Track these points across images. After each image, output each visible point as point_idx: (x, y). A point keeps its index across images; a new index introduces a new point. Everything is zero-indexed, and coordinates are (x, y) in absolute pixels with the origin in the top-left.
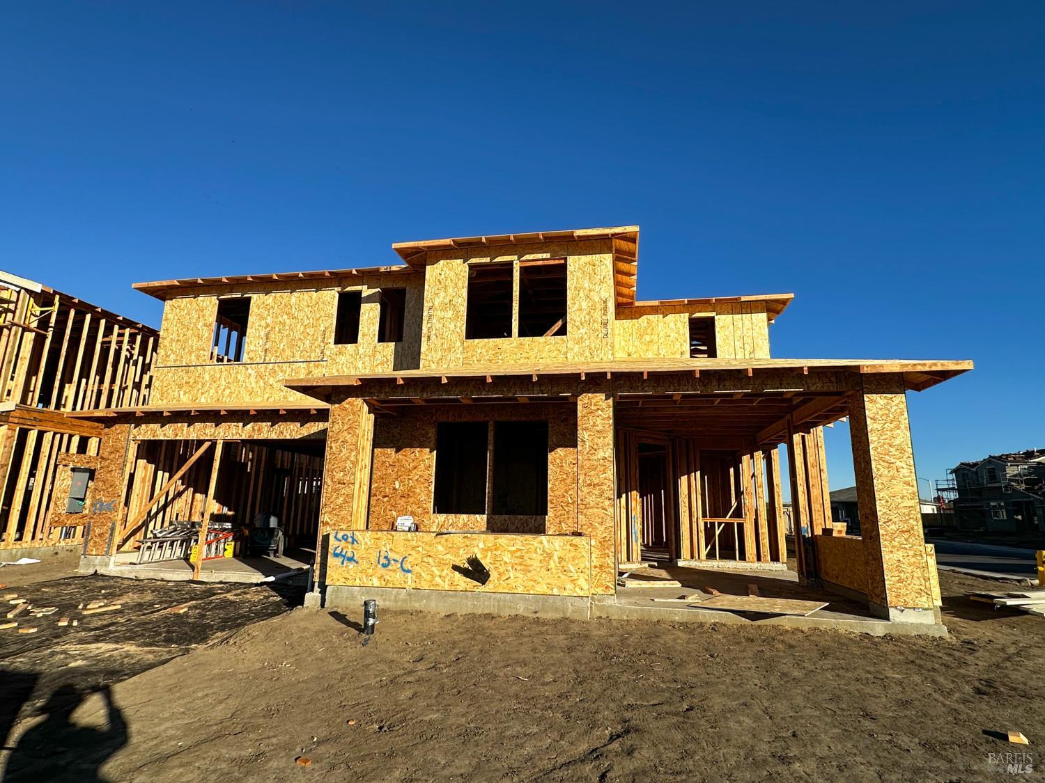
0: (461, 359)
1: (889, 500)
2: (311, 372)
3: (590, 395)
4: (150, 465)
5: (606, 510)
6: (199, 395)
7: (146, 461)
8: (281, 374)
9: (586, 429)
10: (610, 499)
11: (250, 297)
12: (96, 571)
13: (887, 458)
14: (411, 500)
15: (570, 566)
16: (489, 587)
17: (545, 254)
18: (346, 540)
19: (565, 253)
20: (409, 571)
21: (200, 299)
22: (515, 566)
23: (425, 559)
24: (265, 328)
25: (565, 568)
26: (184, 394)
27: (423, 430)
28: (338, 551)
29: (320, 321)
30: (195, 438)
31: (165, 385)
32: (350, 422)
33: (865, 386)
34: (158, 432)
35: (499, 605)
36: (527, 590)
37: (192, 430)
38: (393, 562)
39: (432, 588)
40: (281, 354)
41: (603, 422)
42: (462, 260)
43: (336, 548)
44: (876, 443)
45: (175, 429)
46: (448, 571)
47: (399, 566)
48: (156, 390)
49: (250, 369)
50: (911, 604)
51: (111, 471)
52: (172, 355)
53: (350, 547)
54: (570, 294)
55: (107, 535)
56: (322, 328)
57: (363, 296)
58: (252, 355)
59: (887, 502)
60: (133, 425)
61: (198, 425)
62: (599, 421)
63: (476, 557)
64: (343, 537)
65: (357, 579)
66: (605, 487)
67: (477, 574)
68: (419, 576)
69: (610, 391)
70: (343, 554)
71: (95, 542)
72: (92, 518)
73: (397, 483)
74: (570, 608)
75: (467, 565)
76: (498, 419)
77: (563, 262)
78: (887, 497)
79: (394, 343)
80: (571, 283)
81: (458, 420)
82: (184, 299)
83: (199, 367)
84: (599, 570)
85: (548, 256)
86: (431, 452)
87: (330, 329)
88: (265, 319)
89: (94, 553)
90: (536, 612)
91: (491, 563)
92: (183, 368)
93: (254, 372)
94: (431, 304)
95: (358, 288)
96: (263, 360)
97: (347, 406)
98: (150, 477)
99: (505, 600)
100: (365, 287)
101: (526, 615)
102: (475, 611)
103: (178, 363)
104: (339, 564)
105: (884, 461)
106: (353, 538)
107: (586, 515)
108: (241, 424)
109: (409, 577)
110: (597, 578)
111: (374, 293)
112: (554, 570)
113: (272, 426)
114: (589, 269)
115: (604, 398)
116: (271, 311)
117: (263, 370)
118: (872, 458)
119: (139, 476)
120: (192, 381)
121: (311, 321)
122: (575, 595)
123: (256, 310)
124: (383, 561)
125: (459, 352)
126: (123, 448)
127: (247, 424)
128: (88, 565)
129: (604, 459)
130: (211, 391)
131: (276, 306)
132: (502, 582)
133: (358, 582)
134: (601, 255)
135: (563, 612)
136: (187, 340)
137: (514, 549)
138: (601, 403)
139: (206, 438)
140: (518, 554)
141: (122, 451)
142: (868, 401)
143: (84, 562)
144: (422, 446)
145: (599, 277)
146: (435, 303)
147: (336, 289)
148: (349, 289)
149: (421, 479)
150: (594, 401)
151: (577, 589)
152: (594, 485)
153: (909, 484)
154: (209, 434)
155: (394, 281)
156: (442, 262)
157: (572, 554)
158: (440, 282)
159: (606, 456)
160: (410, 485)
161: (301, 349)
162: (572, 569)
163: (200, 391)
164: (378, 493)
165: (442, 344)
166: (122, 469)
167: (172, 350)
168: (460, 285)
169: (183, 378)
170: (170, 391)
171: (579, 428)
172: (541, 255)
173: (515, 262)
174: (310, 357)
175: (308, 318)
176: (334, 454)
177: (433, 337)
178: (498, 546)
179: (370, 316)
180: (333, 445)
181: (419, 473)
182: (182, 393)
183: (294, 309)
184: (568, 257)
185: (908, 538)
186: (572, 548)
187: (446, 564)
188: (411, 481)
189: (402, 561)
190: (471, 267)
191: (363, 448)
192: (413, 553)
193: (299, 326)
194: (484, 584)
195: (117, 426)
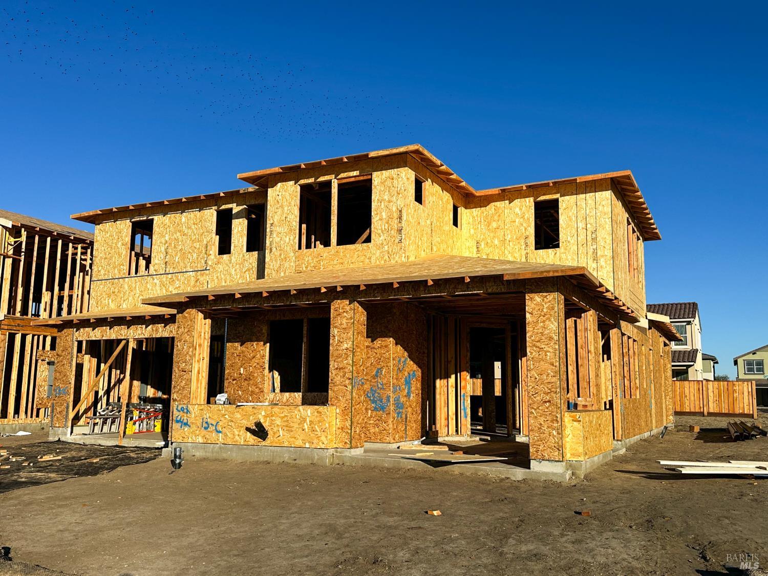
0: (294, 267)
1: (537, 377)
2: (198, 279)
3: (339, 301)
4: (94, 359)
5: (347, 387)
6: (122, 302)
7: (90, 356)
8: (177, 282)
9: (336, 327)
10: (349, 379)
11: (153, 219)
12: (59, 439)
13: (538, 344)
14: (251, 382)
15: (316, 426)
16: (267, 442)
17: (355, 172)
18: (183, 411)
19: (371, 170)
20: (220, 432)
21: (118, 222)
22: (284, 428)
23: (230, 424)
24: (165, 244)
25: (313, 429)
26: (112, 302)
27: (259, 327)
28: (178, 419)
29: (203, 237)
30: (115, 338)
31: (99, 295)
32: (189, 327)
33: (527, 287)
34: (91, 334)
35: (273, 455)
36: (290, 445)
37: (112, 331)
38: (210, 426)
39: (234, 444)
40: (176, 265)
41: (347, 321)
42: (294, 182)
43: (177, 417)
44: (532, 332)
45: (102, 331)
46: (243, 431)
47: (214, 428)
48: (93, 299)
49: (155, 279)
50: (547, 457)
51: (64, 364)
52: (102, 270)
53: (185, 415)
54: (374, 205)
55: (65, 413)
56: (205, 242)
57: (233, 213)
58: (156, 267)
59: (536, 379)
60: (75, 329)
61: (116, 328)
62: (344, 321)
63: (260, 422)
64: (181, 409)
65: (190, 438)
66: (347, 370)
67: (261, 434)
68: (226, 435)
69: (352, 297)
70: (182, 420)
71: (58, 418)
72: (54, 400)
73: (242, 369)
74: (316, 457)
75: (254, 427)
76: (310, 317)
77: (370, 177)
78: (536, 375)
79: (257, 252)
80: (375, 197)
81: (283, 318)
82: (107, 223)
83: (121, 279)
84: (341, 431)
85: (356, 173)
86: (264, 344)
87: (211, 243)
88: (164, 236)
89: (57, 425)
90: (295, 460)
91: (269, 426)
92: (110, 280)
93: (158, 281)
94: (272, 222)
95: (229, 206)
96: (164, 271)
97: (187, 315)
98: (94, 368)
99: (277, 451)
100: (235, 205)
101: (289, 462)
102: (259, 459)
103: (106, 277)
104: (179, 428)
105: (536, 347)
106: (187, 409)
107: (334, 391)
108: (144, 326)
109: (220, 436)
110: (339, 436)
111: (242, 210)
112: (307, 430)
113: (165, 327)
114: (389, 183)
115: (348, 303)
116: (168, 229)
117: (164, 280)
118: (527, 345)
119: (86, 367)
120: (116, 290)
121: (197, 237)
122: (319, 447)
123: (158, 230)
124: (205, 425)
125: (293, 261)
126: (70, 347)
127: (149, 326)
128: (55, 435)
129: (347, 349)
130: (130, 298)
131: (171, 225)
132: (275, 439)
133: (190, 440)
134: (398, 169)
135: (312, 460)
136: (111, 257)
137: (283, 415)
138: (346, 307)
139: (122, 338)
140: (285, 419)
141: (70, 349)
142: (529, 299)
143: (52, 432)
144: (258, 340)
145: (396, 189)
146: (275, 220)
147: (213, 208)
148: (223, 207)
149: (258, 366)
150: (341, 306)
151: (321, 444)
152: (340, 369)
153: (553, 365)
154: (124, 334)
155: (255, 199)
156: (279, 185)
157: (318, 419)
158: (278, 202)
159: (348, 347)
160: (251, 370)
161: (191, 261)
162: (318, 430)
163: (123, 299)
164: (229, 377)
165: (280, 255)
166: (71, 363)
167: (102, 267)
168: (293, 203)
169: (110, 289)
170: (102, 299)
171: (331, 326)
172: (352, 172)
173: (333, 181)
174: (197, 267)
175: (195, 235)
176: (179, 350)
177: (274, 249)
178: (273, 413)
179: (239, 228)
180: (178, 344)
181: (256, 361)
182: (110, 301)
183: (184, 227)
184: (373, 173)
185: (549, 406)
186: (318, 415)
187: (242, 427)
188: (251, 368)
189: (216, 425)
190: (302, 187)
191: (200, 345)
192: (222, 419)
193: (188, 241)
194: (264, 440)
195: (65, 330)
